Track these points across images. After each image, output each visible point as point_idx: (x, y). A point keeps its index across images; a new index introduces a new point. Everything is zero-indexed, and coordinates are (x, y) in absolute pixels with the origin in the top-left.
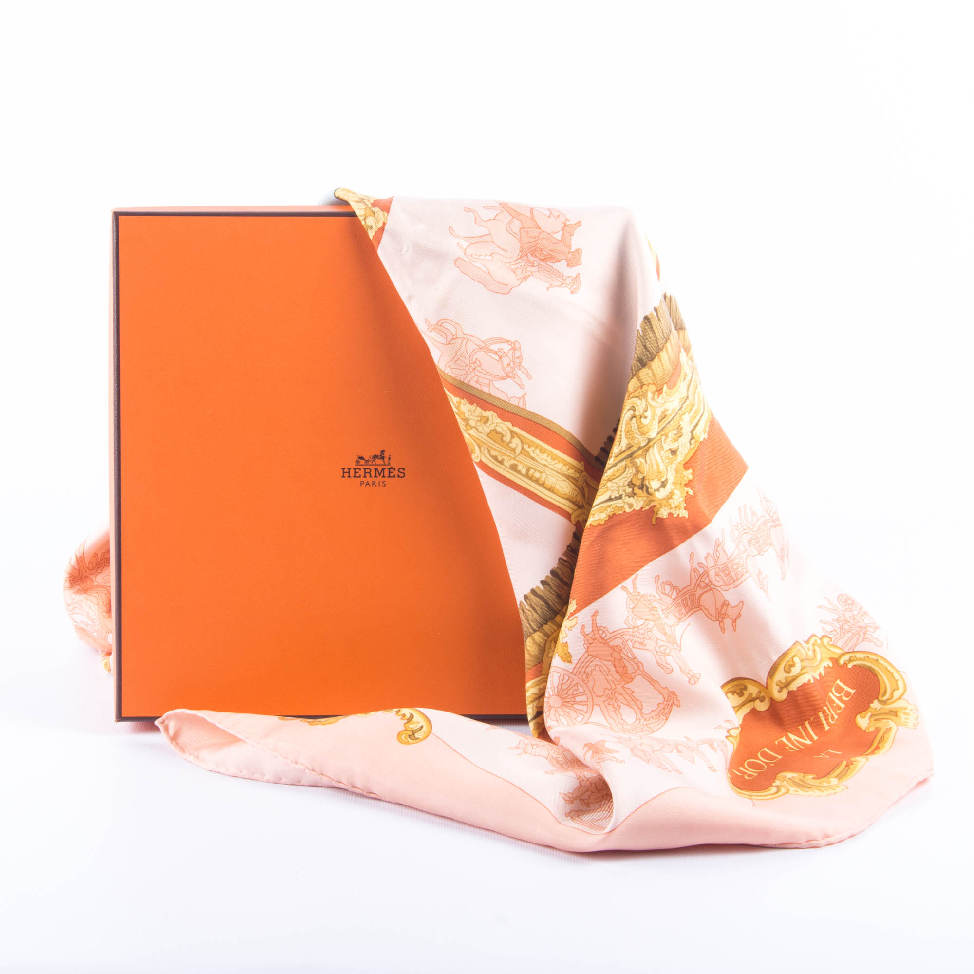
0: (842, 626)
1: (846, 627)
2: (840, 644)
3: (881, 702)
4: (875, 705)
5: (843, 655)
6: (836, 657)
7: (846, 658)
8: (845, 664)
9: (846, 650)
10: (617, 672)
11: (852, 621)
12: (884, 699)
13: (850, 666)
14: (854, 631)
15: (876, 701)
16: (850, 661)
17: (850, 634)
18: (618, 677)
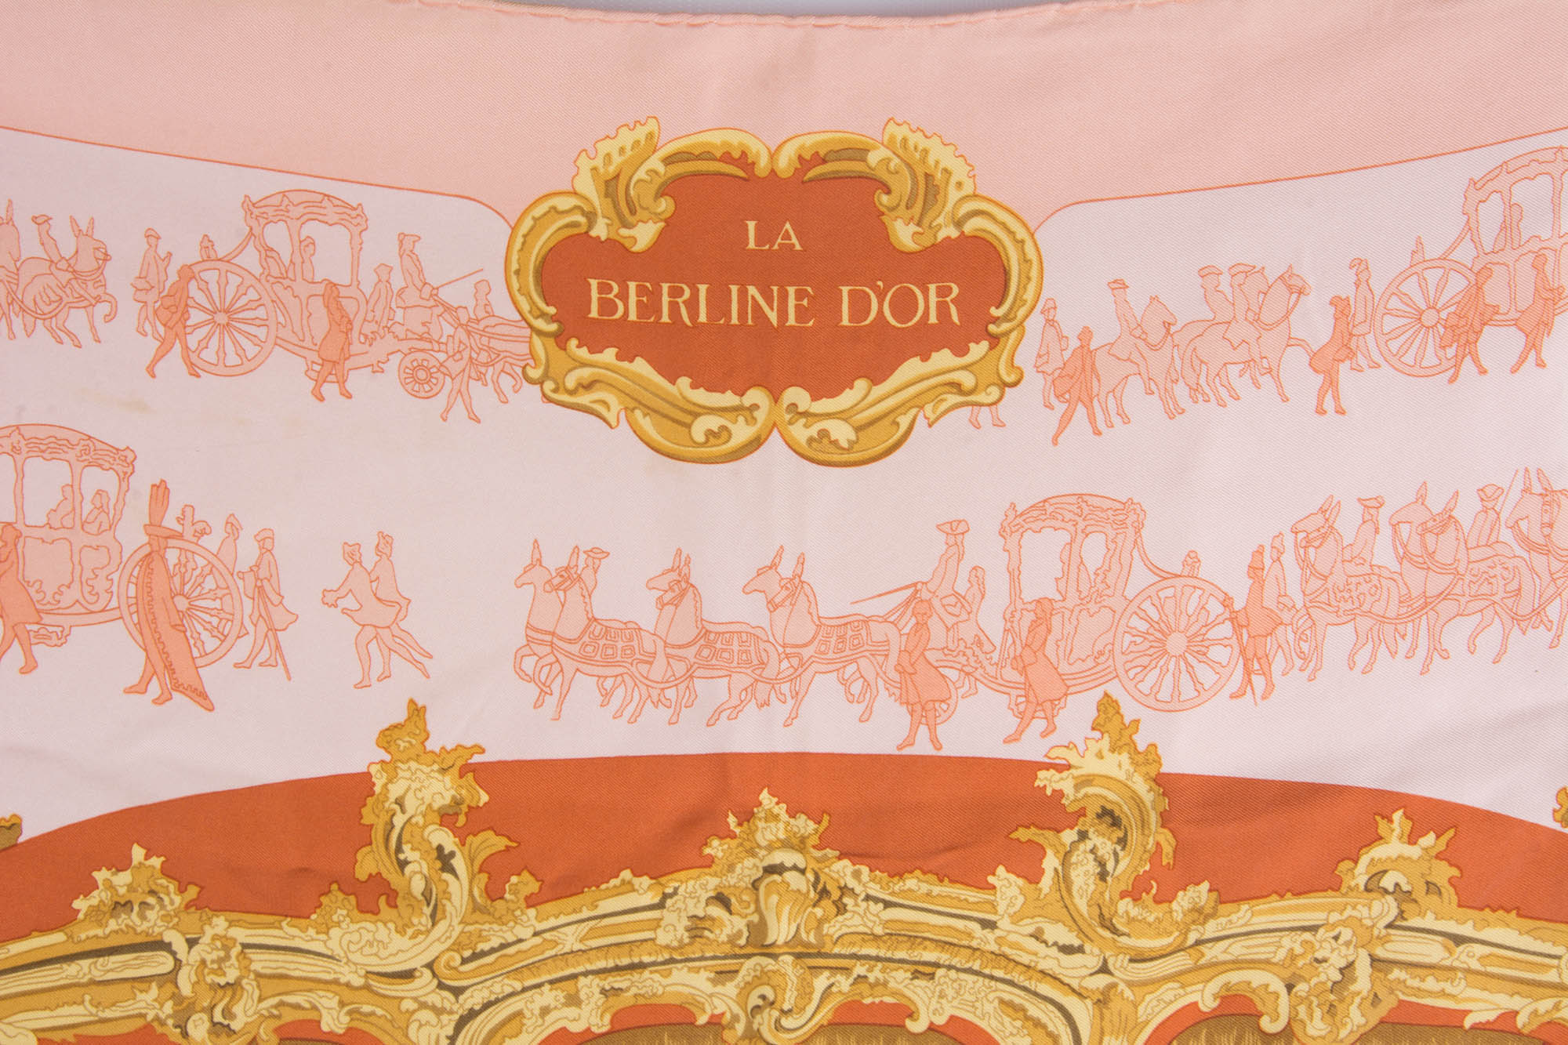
0: (487, 365)
1: (484, 357)
2: (523, 349)
3: (591, 223)
4: (600, 230)
5: (540, 333)
6: (551, 342)
7: (540, 324)
8: (553, 319)
9: (528, 332)
10: (1049, 631)
11: (466, 354)
12: (582, 220)
13: (552, 310)
14: (485, 340)
15: (593, 233)
16: (542, 315)
17: (493, 343)
18: (1056, 621)
